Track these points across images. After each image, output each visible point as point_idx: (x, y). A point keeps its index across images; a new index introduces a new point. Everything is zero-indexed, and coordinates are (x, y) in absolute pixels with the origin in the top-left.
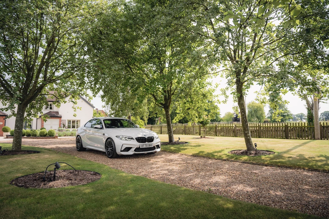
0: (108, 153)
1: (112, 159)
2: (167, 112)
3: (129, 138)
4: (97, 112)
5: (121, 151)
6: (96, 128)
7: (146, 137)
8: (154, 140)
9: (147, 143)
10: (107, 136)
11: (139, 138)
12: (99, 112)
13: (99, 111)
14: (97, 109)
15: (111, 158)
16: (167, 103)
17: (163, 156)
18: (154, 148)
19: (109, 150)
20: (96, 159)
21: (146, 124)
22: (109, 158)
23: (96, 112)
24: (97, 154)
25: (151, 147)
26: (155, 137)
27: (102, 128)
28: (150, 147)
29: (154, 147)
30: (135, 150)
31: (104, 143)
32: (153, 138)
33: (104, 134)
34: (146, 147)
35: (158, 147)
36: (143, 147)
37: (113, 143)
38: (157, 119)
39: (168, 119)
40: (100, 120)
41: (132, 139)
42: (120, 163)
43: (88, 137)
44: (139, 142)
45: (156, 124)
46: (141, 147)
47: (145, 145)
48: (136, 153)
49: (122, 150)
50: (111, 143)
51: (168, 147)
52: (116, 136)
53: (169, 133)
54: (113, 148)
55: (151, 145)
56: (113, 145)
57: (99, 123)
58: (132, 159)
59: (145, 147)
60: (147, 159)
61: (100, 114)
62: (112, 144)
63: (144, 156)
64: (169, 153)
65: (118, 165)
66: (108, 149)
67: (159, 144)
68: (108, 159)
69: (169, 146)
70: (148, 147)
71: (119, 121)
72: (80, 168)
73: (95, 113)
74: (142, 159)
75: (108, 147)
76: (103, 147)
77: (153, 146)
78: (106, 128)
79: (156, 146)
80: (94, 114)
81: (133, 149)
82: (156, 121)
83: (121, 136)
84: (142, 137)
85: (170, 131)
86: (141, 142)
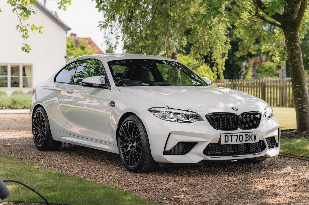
0: (125, 158)
1: (138, 175)
2: (291, 39)
3: (187, 116)
4: (77, 42)
5: (166, 153)
6: (88, 85)
7: (238, 113)
8: (261, 124)
9: (239, 130)
10: (122, 108)
11: (216, 114)
12: (82, 43)
13: (80, 40)
14: (75, 35)
15: (135, 171)
16: (293, 12)
17: (288, 169)
18: (261, 146)
19: (129, 149)
20: (93, 174)
21: (222, 76)
22: (130, 170)
23: (74, 44)
24: (93, 158)
25: (254, 142)
26: (263, 114)
27: (105, 86)
28: (248, 142)
29: (262, 142)
30: (206, 152)
31: (115, 128)
32: (258, 116)
33: (112, 104)
34: (238, 142)
35: (272, 142)
36: (229, 143)
37: (140, 129)
38: (244, 64)
39: (296, 63)
40: (97, 62)
41: (197, 117)
42: (164, 187)
43: (66, 111)
44: (218, 128)
45: (242, 77)
46: (223, 143)
47: (234, 138)
48: (209, 158)
49: (168, 148)
50: (136, 128)
51: (297, 145)
52: (150, 110)
53: (298, 104)
54: (140, 144)
55: (253, 137)
56: (142, 134)
57: (92, 70)
58: (199, 178)
59: (234, 142)
60: (242, 176)
61: (83, 48)
62: (139, 132)
63: (231, 169)
64: (304, 162)
65: (161, 192)
66: (127, 147)
67: (275, 133)
68: (129, 174)
69: (298, 141)
70: (244, 142)
71: (152, 65)
72: (59, 198)
73: (70, 44)
74: (226, 178)
75: (127, 141)
76: (112, 139)
77: (257, 141)
78: (117, 85)
79: (266, 138)
80: (69, 50)
81: (200, 149)
82: (243, 69)
83: (165, 110)
84: (226, 114)
85: (301, 96)
86: (223, 129)
